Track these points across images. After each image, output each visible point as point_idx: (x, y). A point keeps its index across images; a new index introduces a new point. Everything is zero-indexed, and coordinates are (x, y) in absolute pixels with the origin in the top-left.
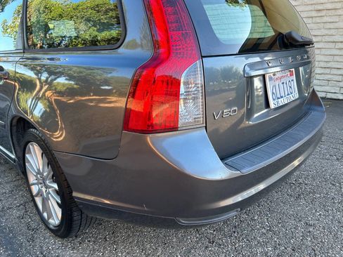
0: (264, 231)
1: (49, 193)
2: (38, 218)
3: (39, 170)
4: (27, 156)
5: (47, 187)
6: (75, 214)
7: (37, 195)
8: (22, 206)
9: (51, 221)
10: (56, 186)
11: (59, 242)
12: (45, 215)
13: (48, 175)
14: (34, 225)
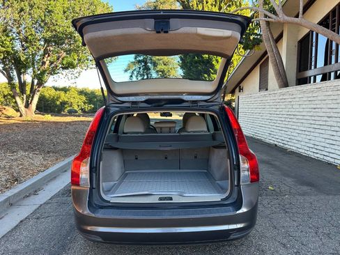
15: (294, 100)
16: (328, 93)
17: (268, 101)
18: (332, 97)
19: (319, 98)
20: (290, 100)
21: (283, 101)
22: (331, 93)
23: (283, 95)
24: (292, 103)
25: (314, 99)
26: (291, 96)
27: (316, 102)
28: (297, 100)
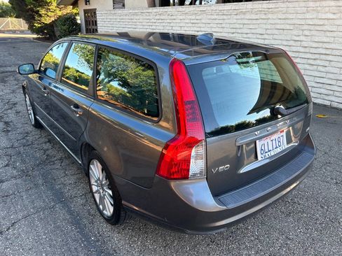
0: (252, 238)
1: (105, 195)
2: (94, 207)
3: (99, 178)
4: (91, 166)
5: (104, 190)
6: (122, 213)
7: (95, 192)
8: (83, 196)
9: (105, 212)
10: (110, 192)
11: (109, 227)
12: (101, 207)
13: (105, 183)
14: (92, 212)
15: (174, 21)
16: (213, 17)
17: (141, 21)
18: (217, 21)
19: (203, 21)
20: (168, 21)
21: (160, 21)
22: (216, 17)
23: (160, 14)
24: (172, 25)
25: (198, 21)
26: (170, 17)
27: (199, 25)
28: (179, 21)
